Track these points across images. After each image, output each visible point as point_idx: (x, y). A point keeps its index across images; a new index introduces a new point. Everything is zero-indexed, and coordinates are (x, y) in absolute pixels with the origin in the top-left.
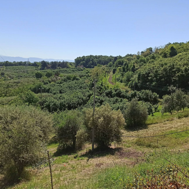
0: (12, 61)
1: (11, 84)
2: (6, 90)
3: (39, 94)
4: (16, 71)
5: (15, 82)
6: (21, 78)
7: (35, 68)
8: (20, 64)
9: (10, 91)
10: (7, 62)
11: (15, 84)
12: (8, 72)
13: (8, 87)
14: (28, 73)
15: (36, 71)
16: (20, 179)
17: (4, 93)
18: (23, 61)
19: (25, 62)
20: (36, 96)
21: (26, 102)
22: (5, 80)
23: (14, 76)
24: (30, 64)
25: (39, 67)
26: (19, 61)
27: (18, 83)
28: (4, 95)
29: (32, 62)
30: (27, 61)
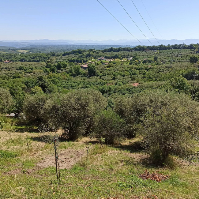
0: (166, 44)
1: (163, 69)
2: (157, 74)
3: (191, 81)
4: (169, 55)
5: (166, 67)
6: (173, 62)
7: (190, 51)
8: (175, 47)
9: (160, 76)
10: (162, 45)
11: (167, 68)
12: (161, 56)
13: (159, 71)
14: (181, 57)
15: (191, 55)
17: (154, 77)
18: (178, 44)
19: (180, 45)
20: (188, 82)
21: (176, 88)
22: (157, 64)
23: (167, 60)
24: (185, 47)
25: (196, 50)
26: (174, 44)
27: (169, 67)
28: (154, 79)
29: (188, 44)
30: (182, 43)
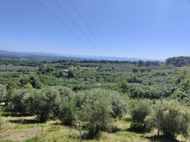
0: (119, 60)
1: (117, 75)
2: (113, 78)
3: (131, 84)
4: (121, 67)
5: (119, 74)
6: (123, 71)
7: (134, 65)
8: (125, 62)
9: (115, 80)
10: (117, 61)
11: (119, 75)
12: (117, 67)
13: (115, 76)
14: (129, 68)
15: (134, 68)
16: (94, 138)
17: (111, 80)
18: (127, 60)
19: (128, 61)
20: (129, 85)
21: (121, 88)
22: (114, 72)
23: (120, 70)
24: (131, 63)
25: (137, 65)
26: (124, 60)
27: (121, 75)
28: (111, 81)
29: (132, 61)
30: (129, 60)
